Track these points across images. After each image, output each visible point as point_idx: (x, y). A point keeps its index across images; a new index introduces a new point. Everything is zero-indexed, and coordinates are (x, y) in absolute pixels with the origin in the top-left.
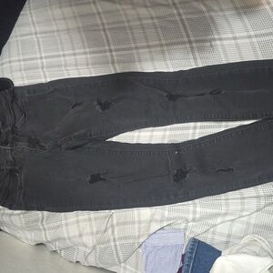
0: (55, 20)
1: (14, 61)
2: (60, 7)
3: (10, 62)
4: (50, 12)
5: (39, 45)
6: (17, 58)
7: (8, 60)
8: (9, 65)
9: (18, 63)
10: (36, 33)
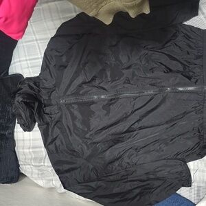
0: (49, 30)
1: (22, 61)
2: (52, 20)
3: (20, 61)
4: (45, 24)
5: (39, 49)
6: (24, 59)
7: (18, 60)
8: (19, 63)
9: (25, 62)
10: (37, 40)
